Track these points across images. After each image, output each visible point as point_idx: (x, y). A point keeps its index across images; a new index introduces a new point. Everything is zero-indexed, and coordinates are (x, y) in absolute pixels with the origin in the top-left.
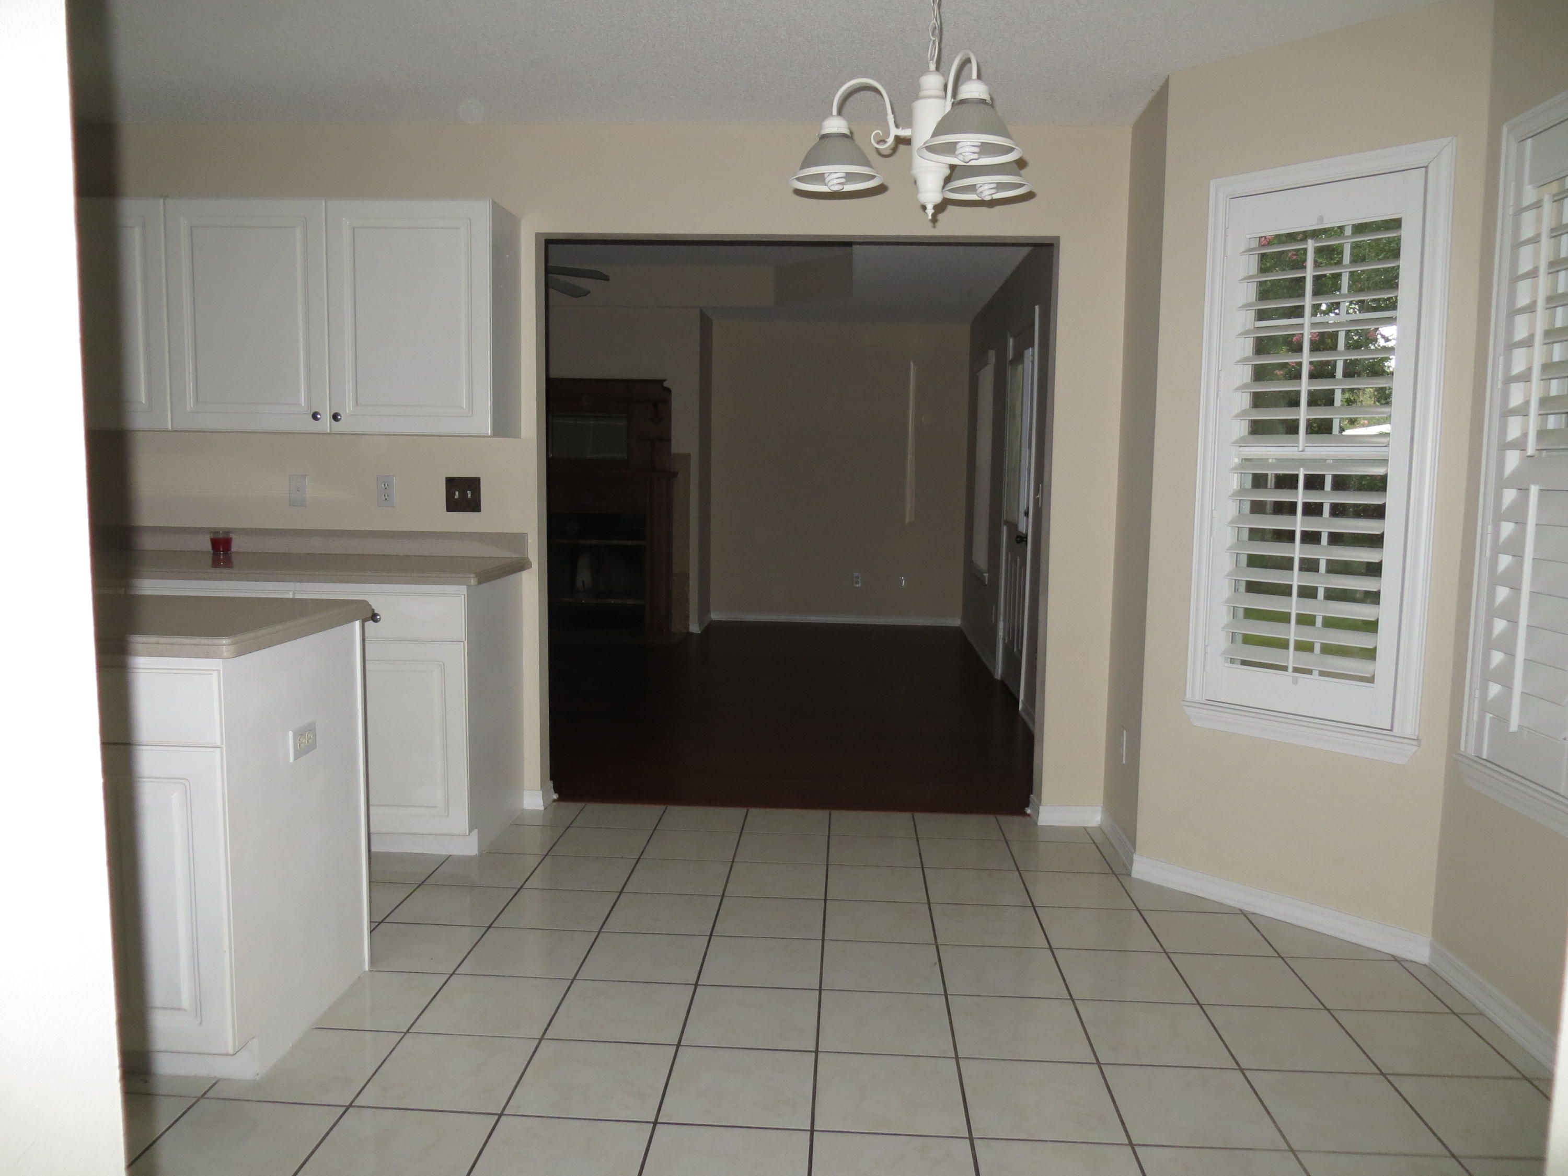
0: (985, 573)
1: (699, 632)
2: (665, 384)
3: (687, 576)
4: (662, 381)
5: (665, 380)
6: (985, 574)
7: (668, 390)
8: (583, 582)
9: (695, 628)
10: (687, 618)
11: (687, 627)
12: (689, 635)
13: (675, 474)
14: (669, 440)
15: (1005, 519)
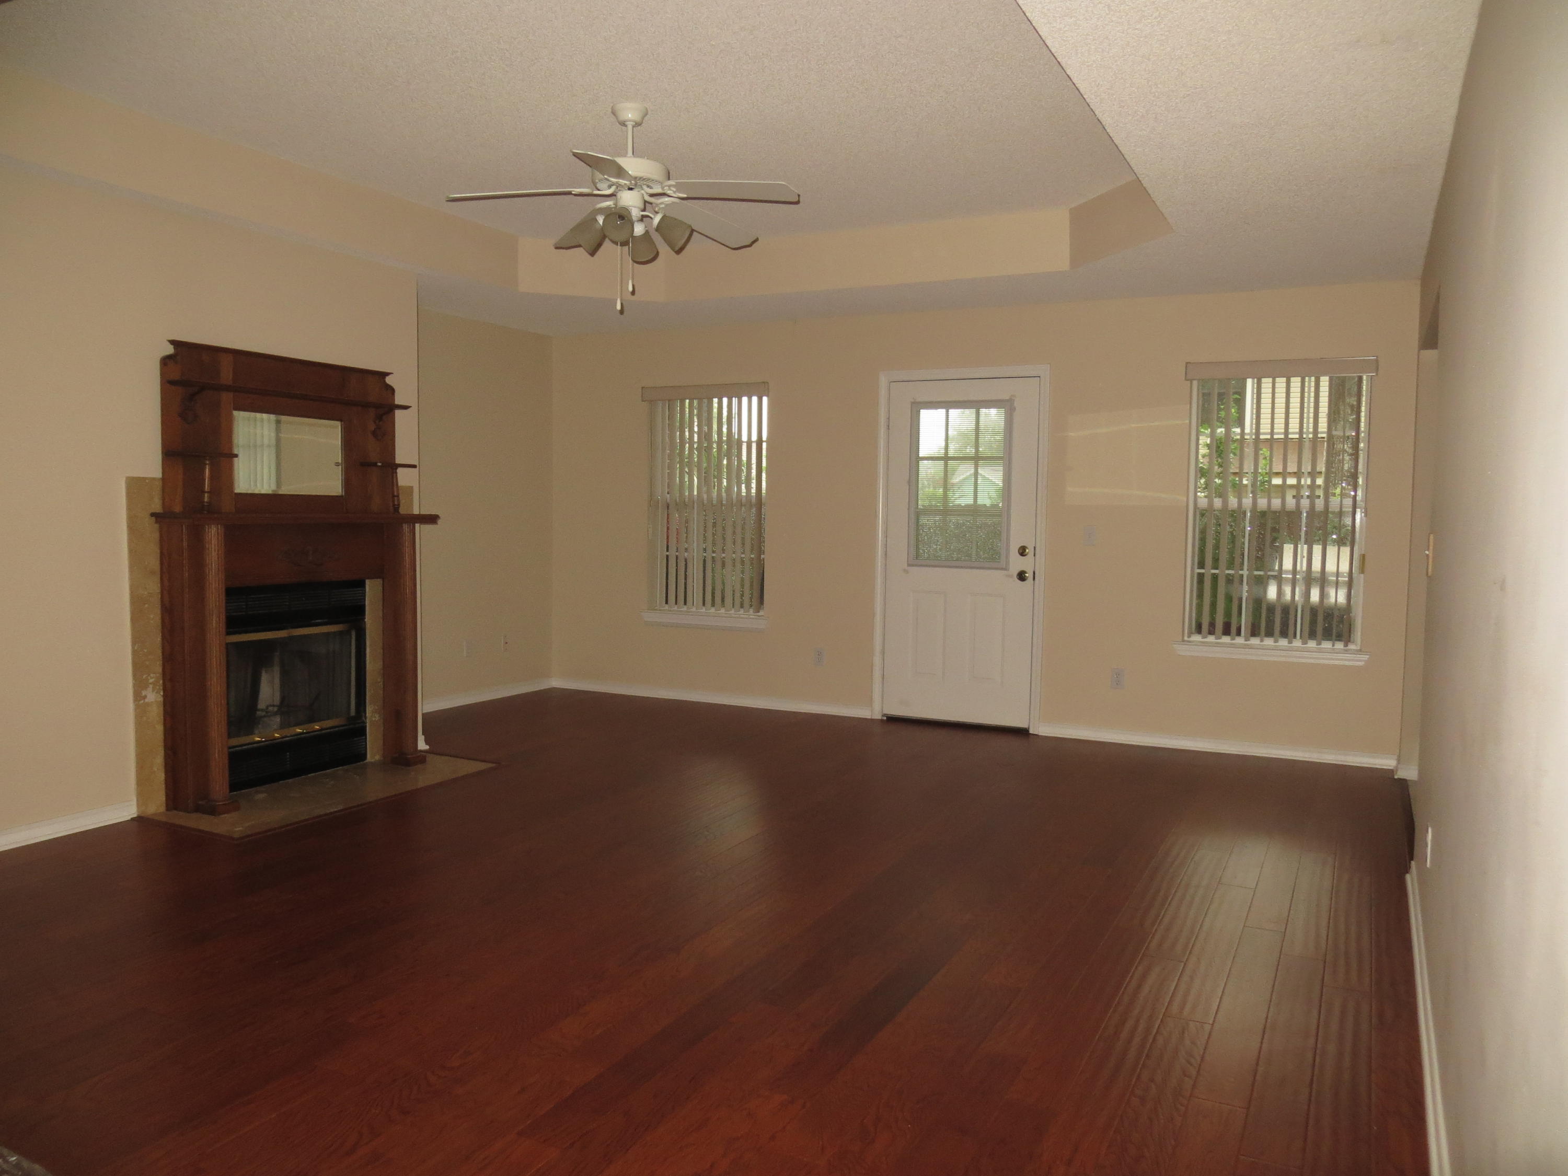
2: (388, 380)
5: (388, 374)
7: (392, 390)
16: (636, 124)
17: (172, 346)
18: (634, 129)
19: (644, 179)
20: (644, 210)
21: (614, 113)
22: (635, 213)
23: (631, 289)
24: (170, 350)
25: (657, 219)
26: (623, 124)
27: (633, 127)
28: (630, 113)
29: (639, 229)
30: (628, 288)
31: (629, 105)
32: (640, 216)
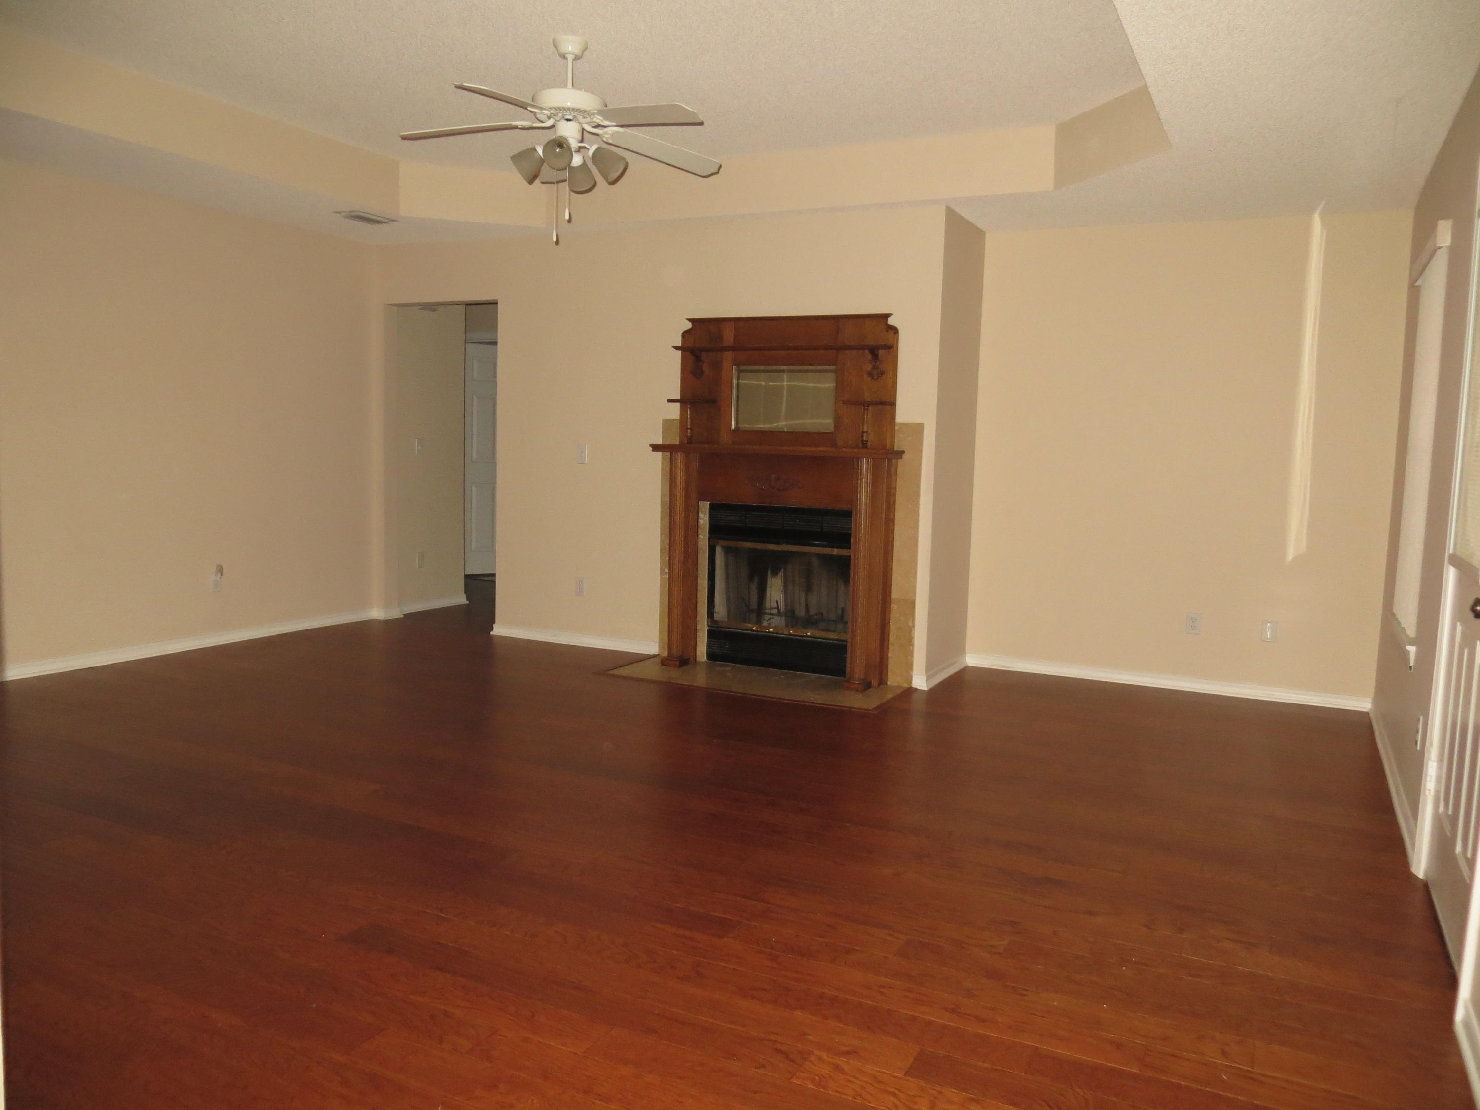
0: (1412, 644)
1: (926, 689)
2: (891, 321)
3: (913, 604)
4: (887, 316)
5: (888, 316)
6: (1409, 648)
7: (895, 330)
8: (777, 602)
9: (920, 682)
10: (910, 666)
11: (910, 680)
12: (910, 691)
13: (901, 454)
14: (893, 404)
15: (1451, 551)
16: (576, 57)
17: (690, 323)
18: (574, 62)
19: (581, 111)
20: (582, 141)
21: (555, 46)
22: (574, 144)
23: (567, 217)
24: (689, 325)
25: (592, 149)
26: (564, 57)
27: (573, 60)
28: (571, 46)
29: (577, 161)
30: (564, 216)
31: (570, 37)
32: (577, 147)
